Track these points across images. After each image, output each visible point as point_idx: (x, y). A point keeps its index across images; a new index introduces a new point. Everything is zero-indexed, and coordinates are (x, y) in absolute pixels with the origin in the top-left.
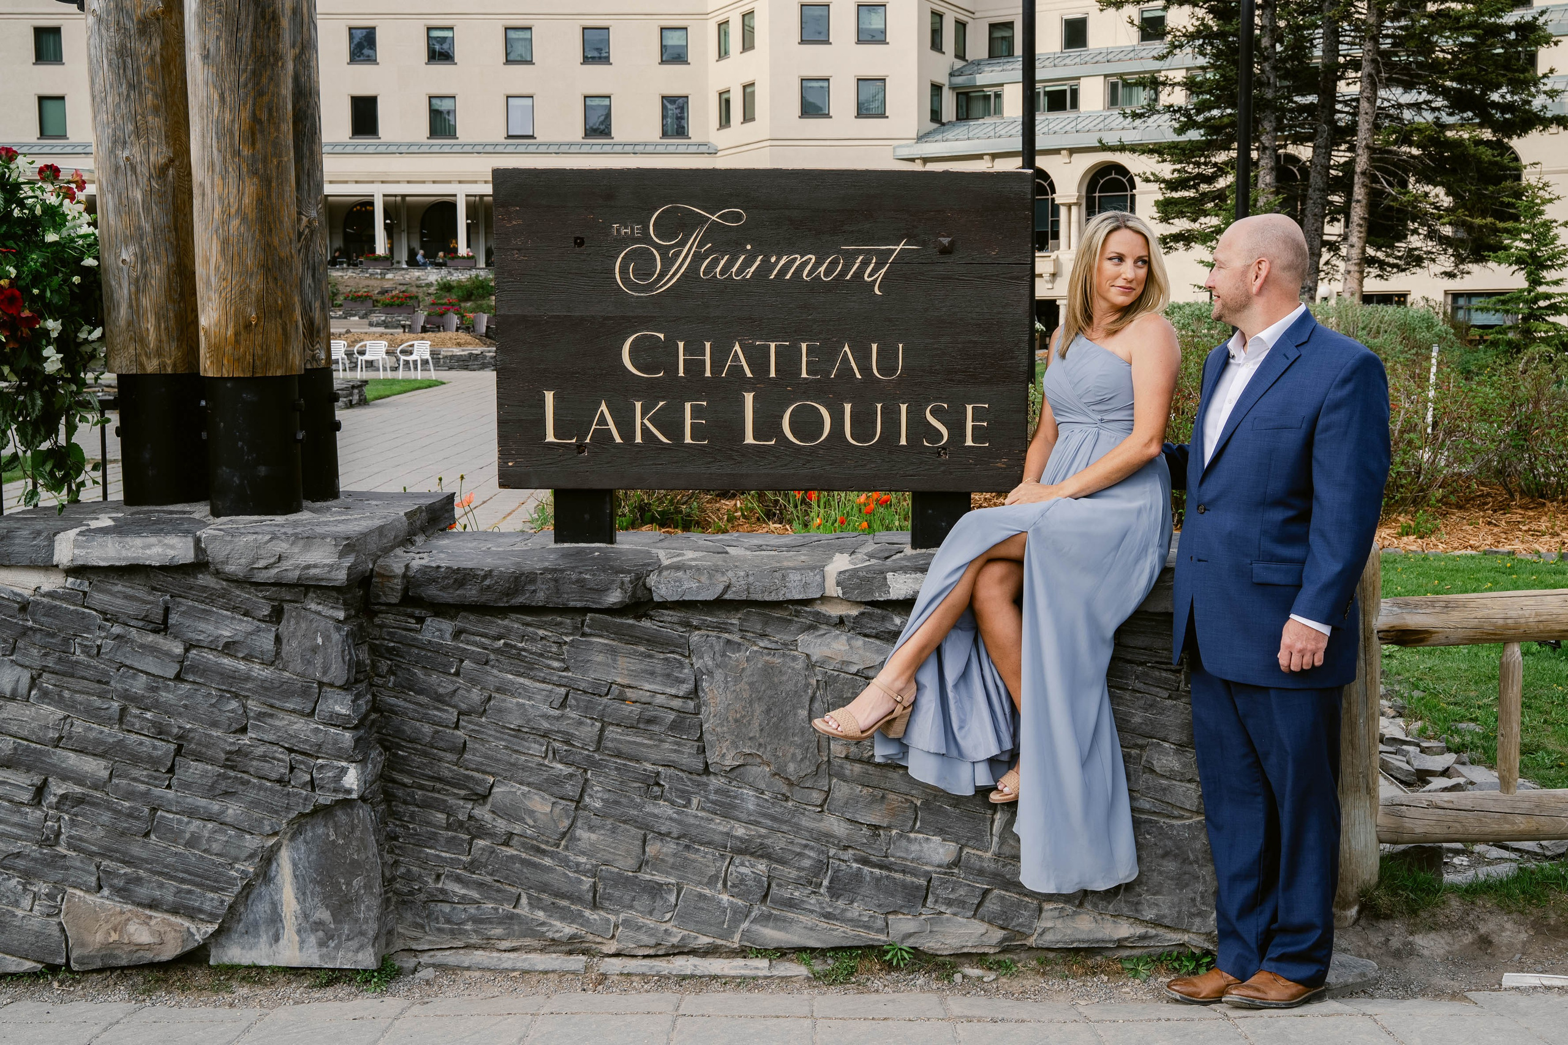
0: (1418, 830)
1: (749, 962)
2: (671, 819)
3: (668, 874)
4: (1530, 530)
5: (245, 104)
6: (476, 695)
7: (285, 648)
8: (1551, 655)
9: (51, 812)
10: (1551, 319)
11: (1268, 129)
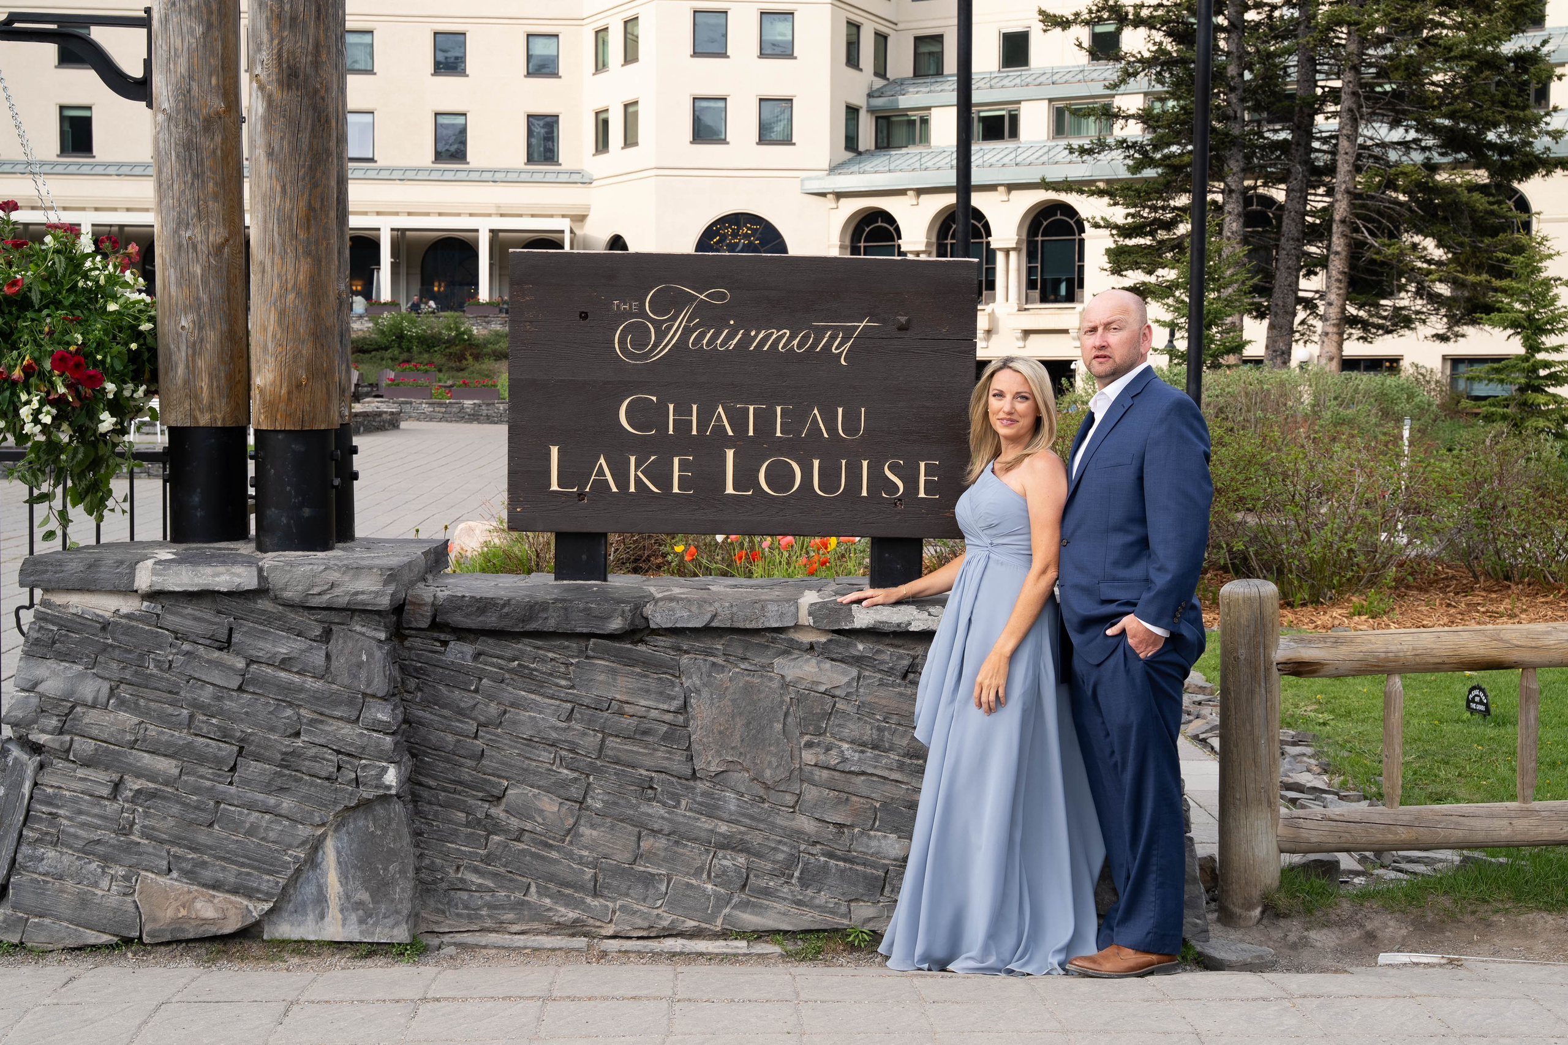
0: (1313, 840)
1: (730, 943)
2: (663, 818)
3: (659, 866)
4: (1487, 611)
5: (302, 195)
6: (493, 709)
7: (334, 664)
8: (1481, 722)
9: (126, 805)
10: (1551, 390)
11: (1235, 169)
